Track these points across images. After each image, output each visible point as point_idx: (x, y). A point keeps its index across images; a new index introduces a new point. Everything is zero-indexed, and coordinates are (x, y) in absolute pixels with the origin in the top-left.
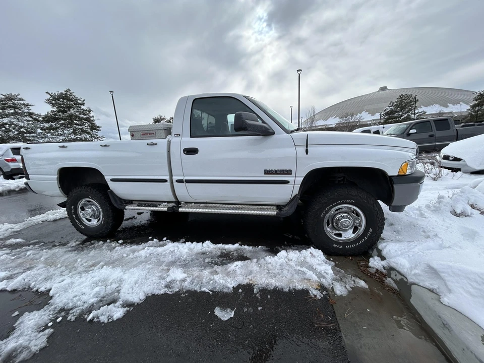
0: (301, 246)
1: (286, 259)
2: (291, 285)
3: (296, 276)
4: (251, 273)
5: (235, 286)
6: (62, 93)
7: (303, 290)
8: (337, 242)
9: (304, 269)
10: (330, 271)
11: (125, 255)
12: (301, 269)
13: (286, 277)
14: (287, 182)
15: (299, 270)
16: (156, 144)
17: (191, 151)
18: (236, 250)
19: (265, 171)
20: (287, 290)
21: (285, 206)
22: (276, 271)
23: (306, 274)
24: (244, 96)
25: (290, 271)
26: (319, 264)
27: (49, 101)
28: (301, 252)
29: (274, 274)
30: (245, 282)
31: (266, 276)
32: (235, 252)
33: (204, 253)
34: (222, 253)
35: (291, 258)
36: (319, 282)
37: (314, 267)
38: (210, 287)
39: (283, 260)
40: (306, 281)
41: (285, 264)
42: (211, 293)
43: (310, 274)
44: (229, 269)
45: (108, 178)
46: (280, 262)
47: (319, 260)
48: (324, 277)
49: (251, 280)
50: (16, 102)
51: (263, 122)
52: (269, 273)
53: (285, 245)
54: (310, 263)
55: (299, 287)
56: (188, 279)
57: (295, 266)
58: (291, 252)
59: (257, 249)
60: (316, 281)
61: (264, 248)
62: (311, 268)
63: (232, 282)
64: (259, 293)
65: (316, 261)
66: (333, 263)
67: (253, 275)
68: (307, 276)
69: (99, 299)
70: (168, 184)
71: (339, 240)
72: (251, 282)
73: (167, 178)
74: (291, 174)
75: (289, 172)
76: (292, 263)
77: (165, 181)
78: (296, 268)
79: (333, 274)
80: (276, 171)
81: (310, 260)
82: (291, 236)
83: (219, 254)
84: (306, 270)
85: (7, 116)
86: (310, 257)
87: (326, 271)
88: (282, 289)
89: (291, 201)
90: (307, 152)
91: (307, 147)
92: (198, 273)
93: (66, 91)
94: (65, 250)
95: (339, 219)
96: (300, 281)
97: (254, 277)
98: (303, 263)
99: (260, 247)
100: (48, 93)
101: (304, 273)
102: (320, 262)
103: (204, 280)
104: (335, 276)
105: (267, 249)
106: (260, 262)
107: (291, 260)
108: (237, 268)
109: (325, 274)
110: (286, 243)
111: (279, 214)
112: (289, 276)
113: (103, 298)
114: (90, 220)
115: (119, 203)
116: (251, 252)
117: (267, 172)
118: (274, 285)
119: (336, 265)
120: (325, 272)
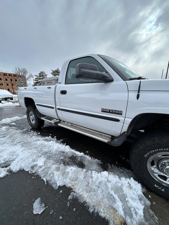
0: (127, 171)
1: (106, 179)
2: (96, 208)
3: (106, 200)
4: (77, 179)
5: (61, 186)
6: (56, 70)
7: (104, 219)
8: (160, 184)
9: (116, 196)
10: (141, 212)
11: (32, 141)
12: (114, 195)
13: (97, 197)
14: (118, 120)
15: (112, 195)
16: (51, 88)
17: (64, 92)
18: (81, 157)
19: (102, 109)
20: (91, 211)
21: (117, 137)
22: (94, 187)
23: (116, 202)
24: (98, 55)
25: (104, 193)
26: (132, 199)
27: (52, 73)
28: (121, 178)
29: (91, 188)
30: (69, 185)
31: (84, 187)
32: (80, 158)
33: (63, 152)
34: (73, 156)
35: (111, 180)
36: (124, 220)
37: (127, 199)
38: (48, 179)
39: (104, 179)
40: (112, 211)
41: (103, 183)
42: (46, 183)
43: (119, 205)
44: (66, 170)
45: (36, 103)
46: (101, 179)
47: (134, 194)
48: (131, 216)
49: (73, 186)
50: (43, 74)
51: (107, 72)
52: (87, 185)
53: (115, 165)
54: (125, 192)
55: (102, 214)
56: (43, 167)
57: (110, 189)
58: (112, 175)
59: (94, 161)
60: (121, 216)
61: (99, 162)
62: (123, 198)
63: (61, 181)
64: (71, 201)
65: (131, 193)
66: (148, 203)
67: (76, 182)
68: (115, 206)
69: (5, 162)
70: (54, 110)
71: (162, 182)
72: (72, 187)
73: (54, 106)
74: (121, 114)
75: (120, 113)
76: (109, 185)
77: (53, 108)
78: (110, 192)
79: (142, 218)
80: (110, 110)
81: (126, 190)
82: (123, 159)
83: (71, 156)
84: (118, 198)
85: (41, 79)
86: (127, 187)
87: (137, 210)
88: (89, 207)
89: (121, 135)
90: (138, 97)
91: (139, 92)
92: (50, 165)
93: (57, 69)
94: (20, 132)
95: (165, 165)
96: (107, 208)
97: (76, 184)
98: (118, 190)
99: (96, 160)
100: (52, 70)
101: (114, 201)
102: (134, 197)
103: (50, 171)
104: (144, 221)
105: (101, 163)
106: (87, 173)
107: (111, 182)
108: (71, 171)
109: (133, 212)
110: (117, 163)
111: (109, 143)
112: (100, 197)
113: (7, 162)
114: (33, 121)
115: (39, 115)
116: (89, 161)
117: (104, 111)
118: (85, 199)
119: (152, 207)
120: (135, 210)
